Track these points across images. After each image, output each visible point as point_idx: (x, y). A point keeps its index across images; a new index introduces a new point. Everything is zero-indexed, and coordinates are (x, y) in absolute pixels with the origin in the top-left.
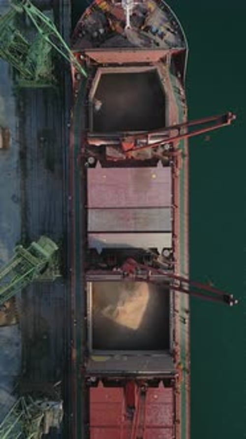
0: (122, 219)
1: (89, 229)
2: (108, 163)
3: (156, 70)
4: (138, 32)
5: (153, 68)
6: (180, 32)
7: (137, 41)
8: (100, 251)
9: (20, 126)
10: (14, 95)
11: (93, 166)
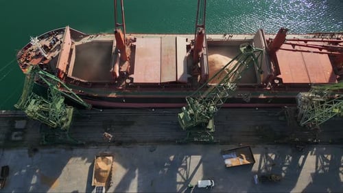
0: (168, 63)
1: (175, 80)
2: (132, 70)
3: (76, 46)
4: (51, 52)
5: (74, 48)
6: (57, 31)
7: (57, 53)
8: (190, 76)
9: (97, 146)
10: (72, 149)
11: (132, 79)
